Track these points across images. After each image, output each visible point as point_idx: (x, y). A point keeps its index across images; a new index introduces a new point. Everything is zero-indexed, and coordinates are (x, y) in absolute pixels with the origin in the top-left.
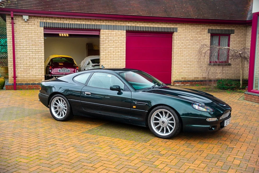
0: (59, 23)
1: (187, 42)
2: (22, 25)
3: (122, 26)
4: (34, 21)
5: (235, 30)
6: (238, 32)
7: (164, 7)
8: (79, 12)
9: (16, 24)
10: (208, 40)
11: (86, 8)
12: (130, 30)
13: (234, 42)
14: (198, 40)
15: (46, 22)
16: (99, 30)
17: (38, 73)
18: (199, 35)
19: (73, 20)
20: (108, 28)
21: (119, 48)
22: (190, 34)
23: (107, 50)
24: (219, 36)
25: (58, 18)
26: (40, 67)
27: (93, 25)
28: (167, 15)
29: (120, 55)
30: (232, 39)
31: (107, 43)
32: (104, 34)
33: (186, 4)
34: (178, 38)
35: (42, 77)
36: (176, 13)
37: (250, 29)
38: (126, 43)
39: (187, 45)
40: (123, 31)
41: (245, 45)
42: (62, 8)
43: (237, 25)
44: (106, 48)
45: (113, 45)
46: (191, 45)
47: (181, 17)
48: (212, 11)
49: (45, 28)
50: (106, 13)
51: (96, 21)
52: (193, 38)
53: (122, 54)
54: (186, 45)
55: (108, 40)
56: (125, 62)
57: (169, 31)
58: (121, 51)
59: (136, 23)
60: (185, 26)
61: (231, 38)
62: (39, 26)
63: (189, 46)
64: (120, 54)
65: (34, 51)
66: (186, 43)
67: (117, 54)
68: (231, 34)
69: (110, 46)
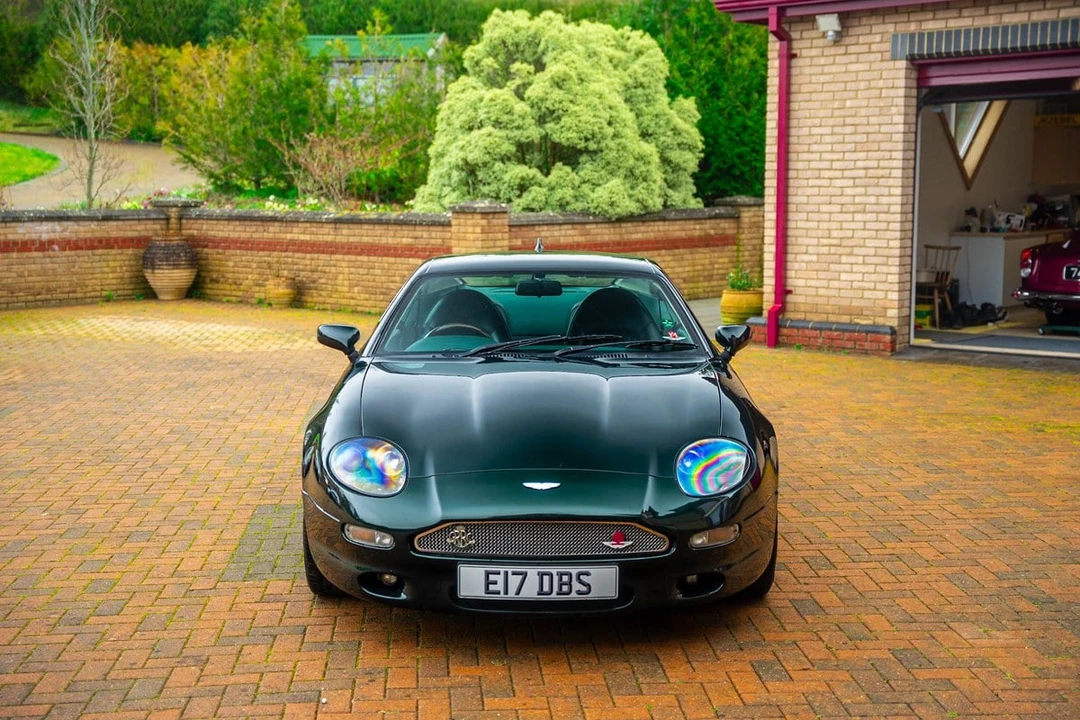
2: (822, 61)
4: (871, 33)
9: (801, 57)
15: (919, 34)
17: (873, 277)
35: (886, 298)
62: (888, 55)
65: (862, 173)
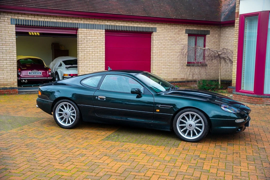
0: (33, 21)
1: (166, 42)
3: (101, 25)
4: (4, 17)
5: (210, 31)
6: (213, 33)
7: (143, 6)
8: (56, 9)
10: (186, 40)
11: (62, 4)
12: (109, 29)
13: (209, 43)
14: (176, 41)
15: (18, 19)
16: (76, 29)
17: (10, 76)
18: (177, 36)
19: (48, 18)
20: (86, 27)
21: (98, 49)
22: (168, 34)
23: (85, 50)
24: (195, 37)
25: (31, 15)
26: (12, 70)
27: (70, 23)
28: (147, 14)
29: (99, 56)
30: (208, 40)
31: (85, 43)
32: (82, 33)
33: (163, 4)
34: (157, 38)
35: (14, 81)
36: (155, 12)
37: (223, 30)
38: (105, 43)
39: (166, 45)
40: (102, 30)
41: (220, 46)
42: (37, 3)
43: (212, 26)
44: (84, 49)
45: (91, 45)
46: (170, 45)
47: (160, 17)
48: (189, 11)
49: (17, 26)
50: (85, 11)
51: (73, 19)
52: (171, 39)
53: (101, 54)
54: (164, 45)
55: (87, 40)
56: (104, 64)
57: (148, 31)
58: (100, 52)
59: (115, 22)
60: (164, 26)
61: (206, 39)
62: (10, 23)
63: (168, 47)
64: (99, 54)
66: (165, 44)
67: (96, 54)
68: (207, 34)
69: (89, 47)
